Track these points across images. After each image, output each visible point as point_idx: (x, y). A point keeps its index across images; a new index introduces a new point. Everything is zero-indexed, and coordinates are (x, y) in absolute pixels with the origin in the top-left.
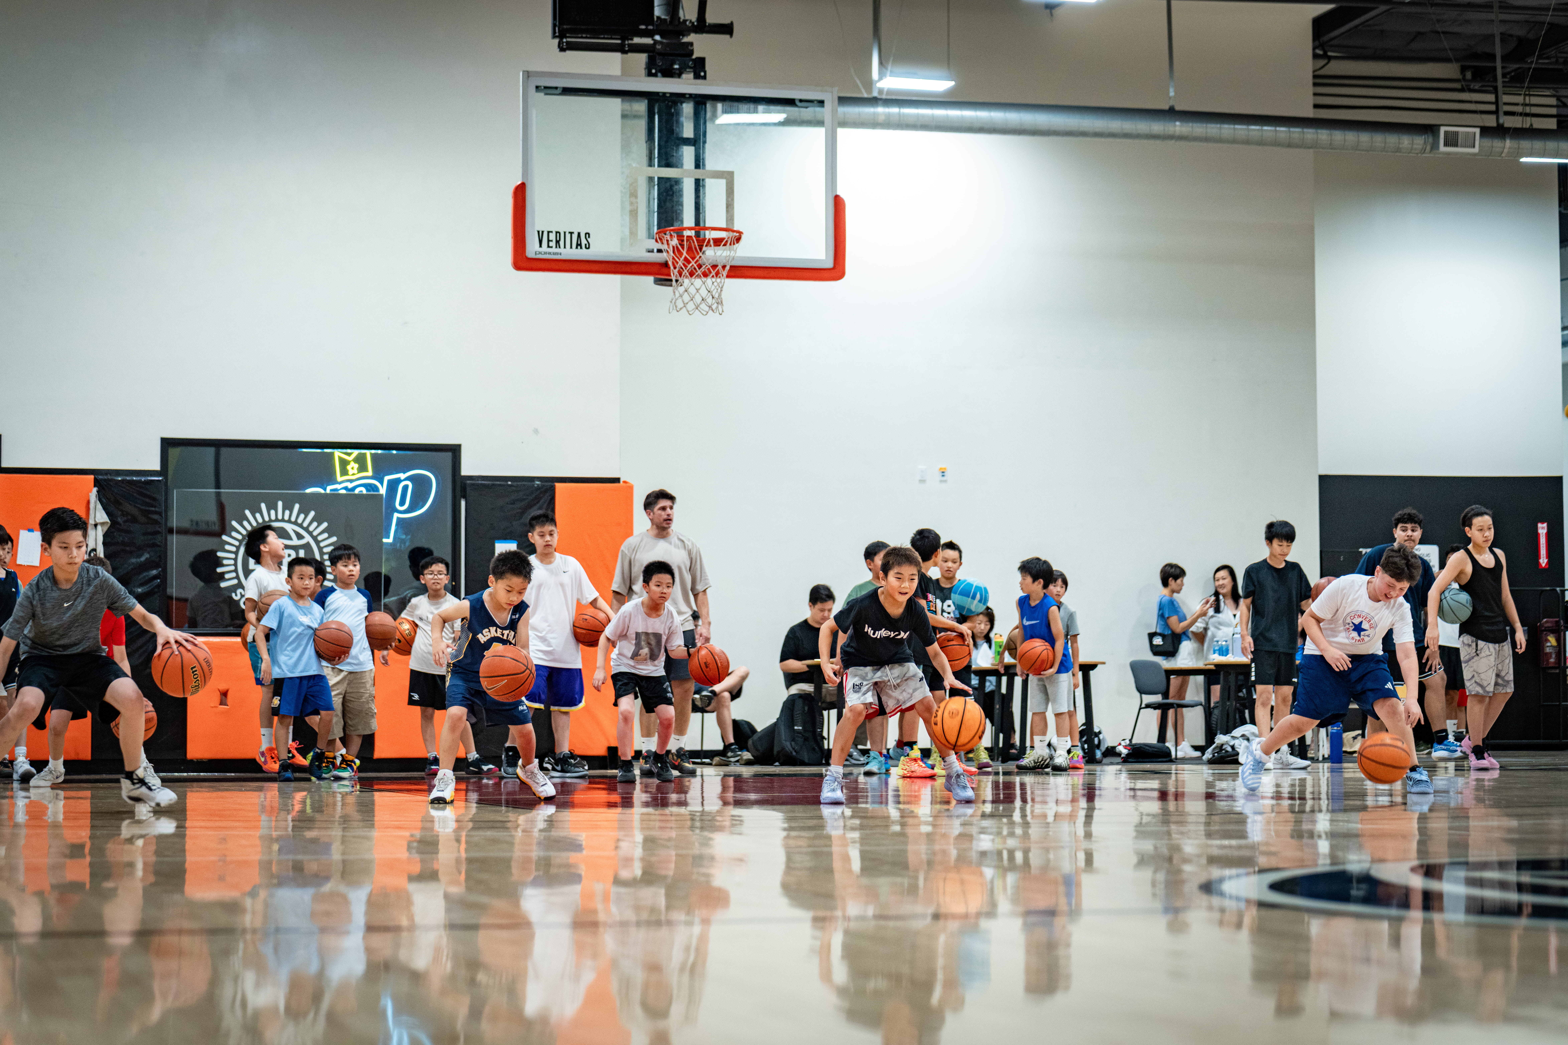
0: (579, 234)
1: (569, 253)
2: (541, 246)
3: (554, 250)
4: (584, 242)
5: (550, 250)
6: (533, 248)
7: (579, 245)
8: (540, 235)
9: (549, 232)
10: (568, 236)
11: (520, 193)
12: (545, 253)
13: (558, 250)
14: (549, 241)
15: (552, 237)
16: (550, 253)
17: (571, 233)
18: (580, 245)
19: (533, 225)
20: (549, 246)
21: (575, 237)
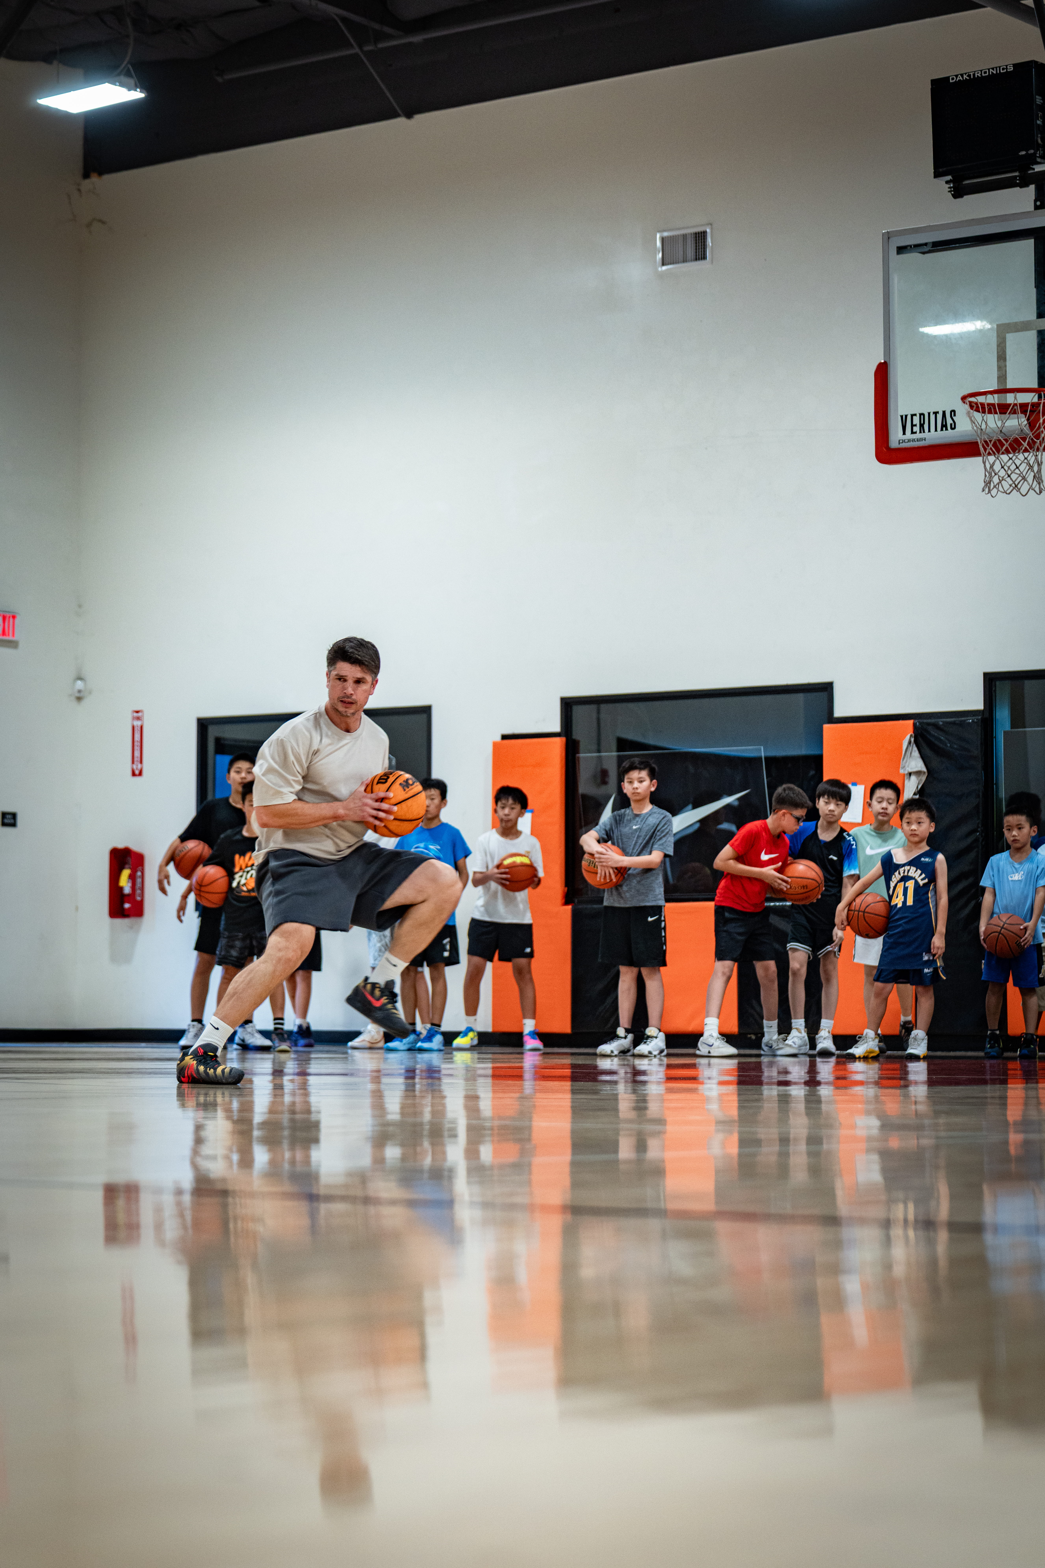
0: (944, 413)
1: (934, 436)
2: (904, 433)
3: (918, 436)
4: (949, 421)
5: (914, 436)
6: (897, 437)
7: (944, 426)
8: (904, 419)
9: (912, 416)
10: (932, 417)
11: (882, 374)
12: (909, 441)
13: (922, 435)
14: (913, 425)
15: (916, 420)
16: (913, 440)
17: (936, 413)
18: (946, 426)
19: (896, 410)
20: (913, 432)
21: (940, 417)
